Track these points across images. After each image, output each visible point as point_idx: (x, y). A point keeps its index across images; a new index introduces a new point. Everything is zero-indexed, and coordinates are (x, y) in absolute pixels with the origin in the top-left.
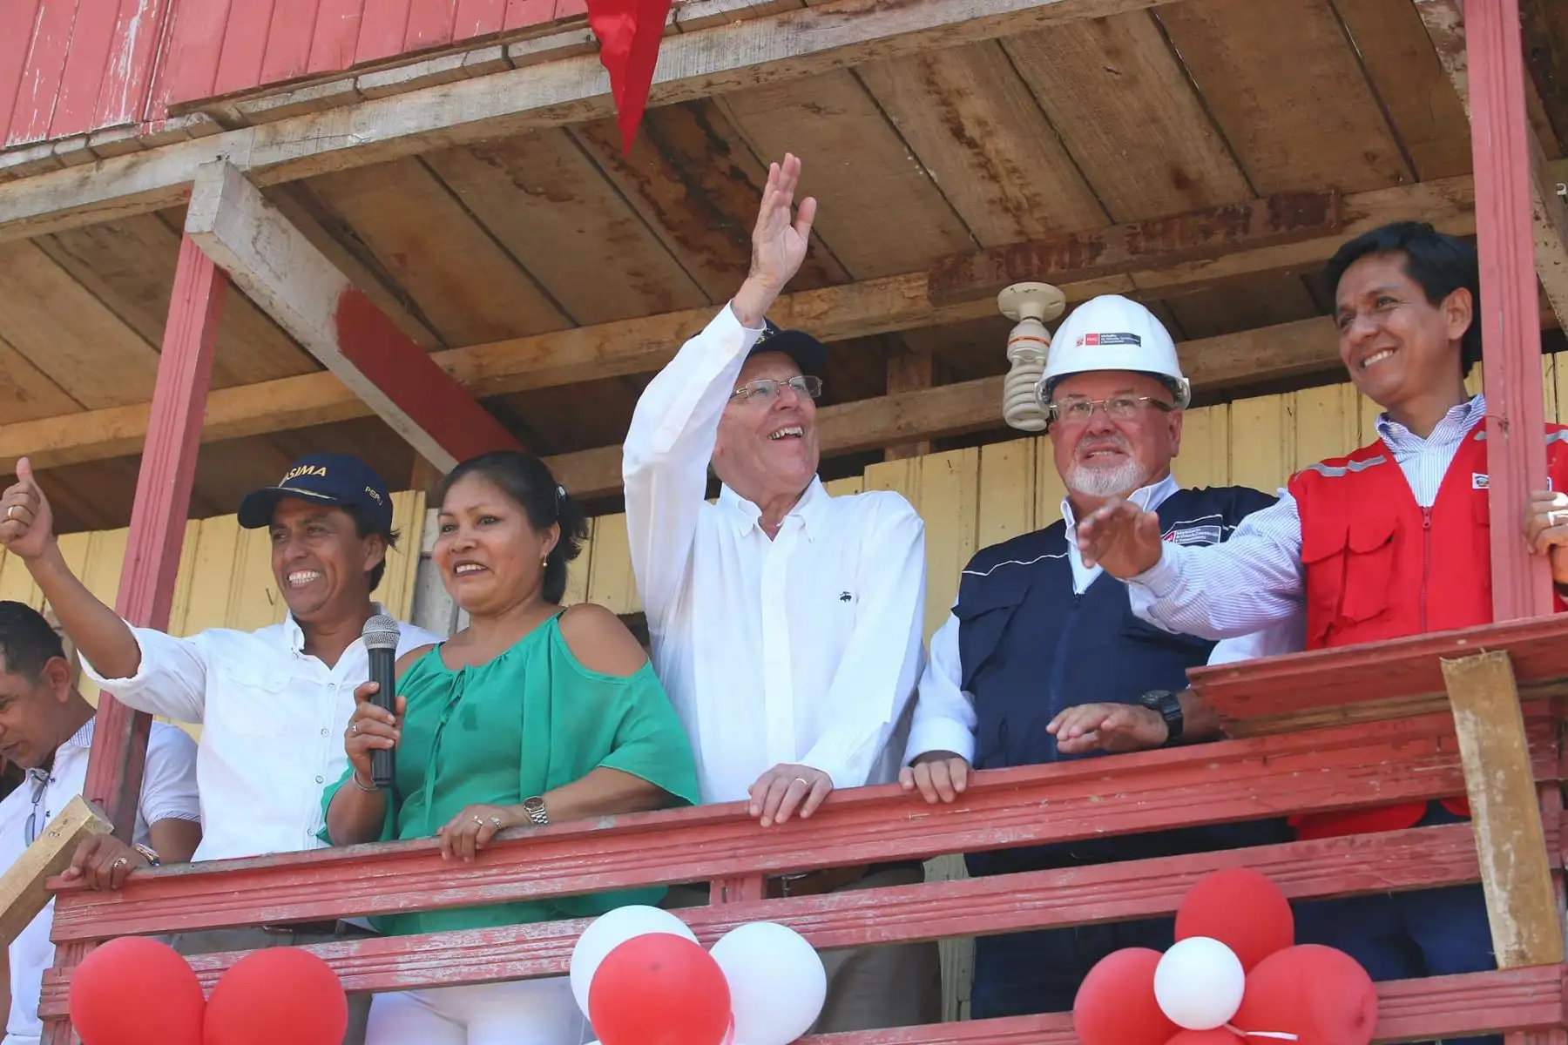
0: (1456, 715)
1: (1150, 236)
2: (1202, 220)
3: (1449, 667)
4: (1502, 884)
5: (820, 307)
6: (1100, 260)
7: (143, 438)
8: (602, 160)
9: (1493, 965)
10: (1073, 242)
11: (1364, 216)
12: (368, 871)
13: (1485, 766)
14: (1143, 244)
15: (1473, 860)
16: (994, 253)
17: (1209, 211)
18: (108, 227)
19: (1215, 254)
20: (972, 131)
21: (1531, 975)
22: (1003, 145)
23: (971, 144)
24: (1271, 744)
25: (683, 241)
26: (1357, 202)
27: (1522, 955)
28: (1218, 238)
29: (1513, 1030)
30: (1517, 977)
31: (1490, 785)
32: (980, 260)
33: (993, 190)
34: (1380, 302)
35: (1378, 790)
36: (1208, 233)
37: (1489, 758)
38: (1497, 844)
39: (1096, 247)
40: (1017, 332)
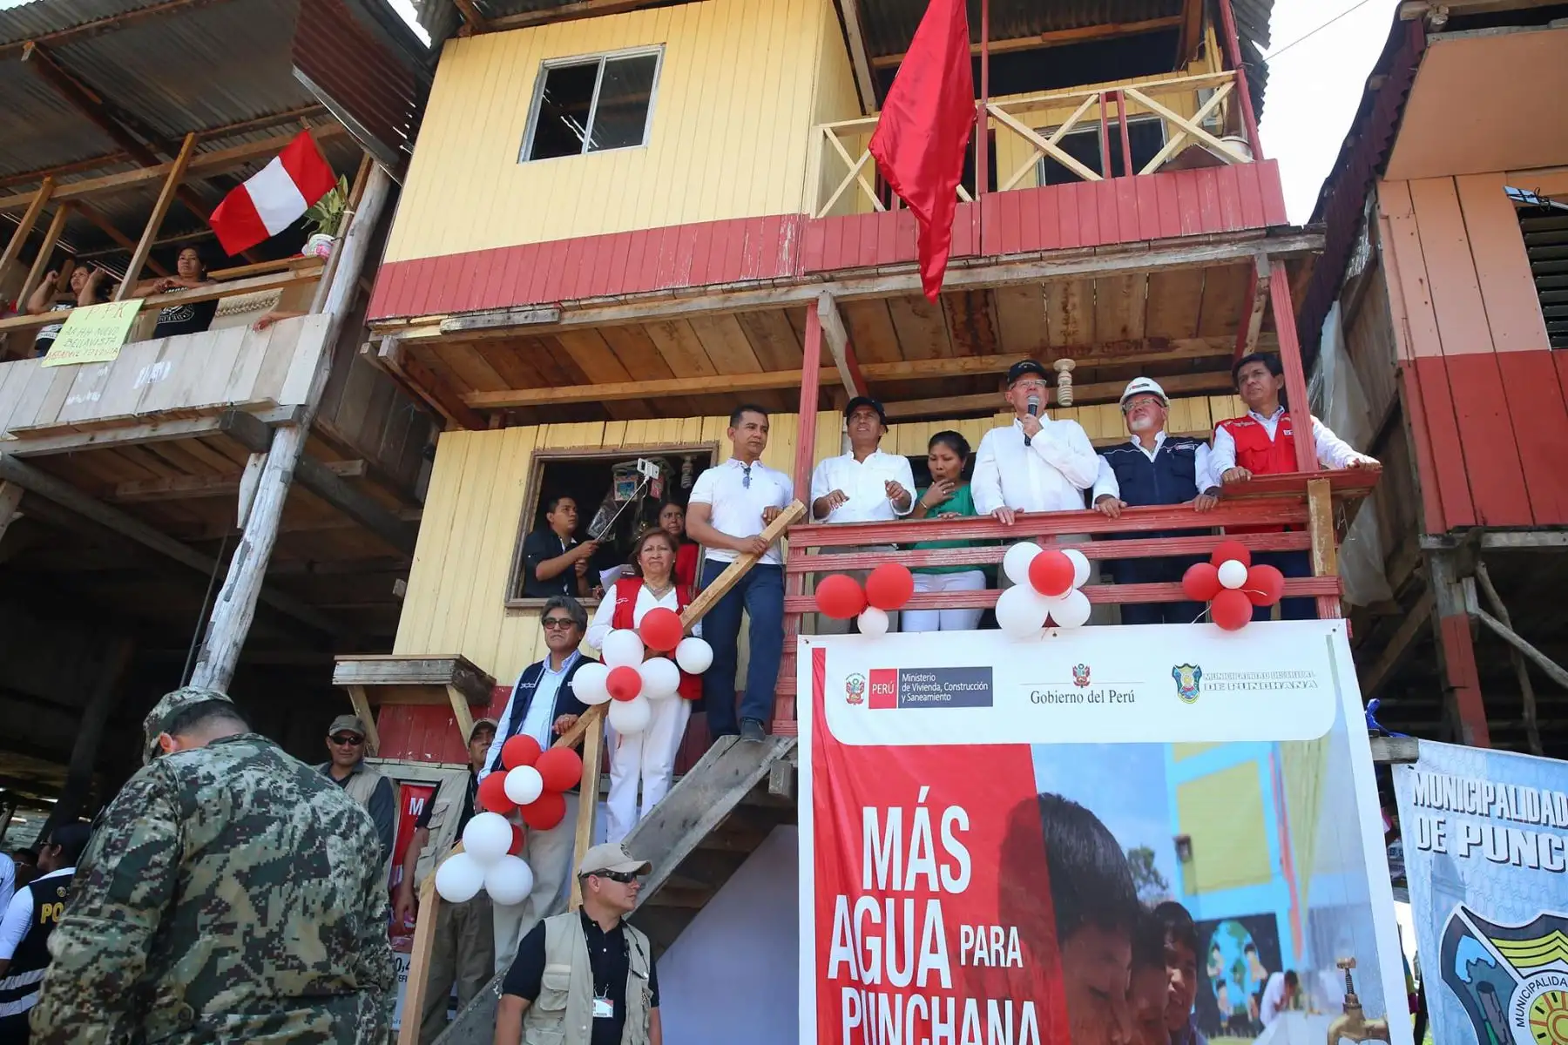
0: (1310, 497)
1: (1109, 347)
2: (1126, 344)
3: (1309, 482)
4: (1320, 550)
5: (992, 361)
6: (1092, 353)
7: (801, 382)
8: (946, 306)
9: (1314, 576)
10: (1082, 348)
11: (1178, 347)
12: (911, 528)
13: (1319, 514)
14: (1106, 350)
15: (1310, 543)
16: (1054, 349)
17: (1128, 341)
18: (764, 312)
19: (1128, 355)
20: (1069, 308)
21: (1327, 579)
22: (1076, 314)
23: (1067, 312)
24: (1234, 503)
25: (956, 336)
26: (1176, 342)
27: (1324, 573)
28: (1132, 349)
29: (1320, 596)
30: (1322, 579)
31: (1318, 520)
32: (1049, 351)
33: (1065, 327)
34: (1256, 373)
35: (1269, 520)
36: (1128, 348)
37: (1319, 512)
38: (1319, 537)
39: (1090, 350)
40: (1061, 375)
